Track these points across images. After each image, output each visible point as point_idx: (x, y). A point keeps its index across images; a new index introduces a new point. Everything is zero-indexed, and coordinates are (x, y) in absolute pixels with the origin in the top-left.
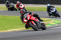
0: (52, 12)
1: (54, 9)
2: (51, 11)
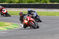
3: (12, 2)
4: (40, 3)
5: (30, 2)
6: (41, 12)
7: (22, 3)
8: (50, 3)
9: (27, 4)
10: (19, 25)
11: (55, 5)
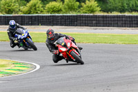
0: (20, 39)
1: (24, 31)
2: (17, 37)
3: (14, 10)
4: (79, 14)
5: (54, 11)
6: (80, 35)
7: (37, 13)
8: (102, 14)
9: (48, 16)
10: (30, 66)
11: (114, 17)
